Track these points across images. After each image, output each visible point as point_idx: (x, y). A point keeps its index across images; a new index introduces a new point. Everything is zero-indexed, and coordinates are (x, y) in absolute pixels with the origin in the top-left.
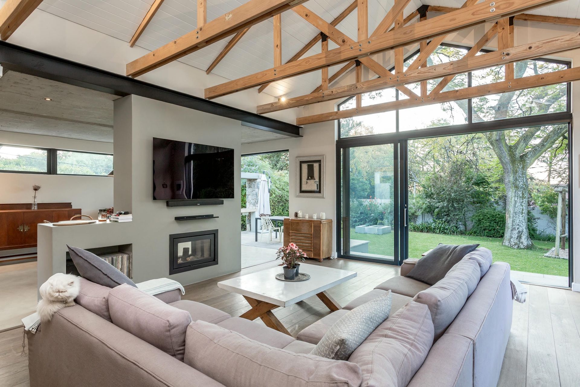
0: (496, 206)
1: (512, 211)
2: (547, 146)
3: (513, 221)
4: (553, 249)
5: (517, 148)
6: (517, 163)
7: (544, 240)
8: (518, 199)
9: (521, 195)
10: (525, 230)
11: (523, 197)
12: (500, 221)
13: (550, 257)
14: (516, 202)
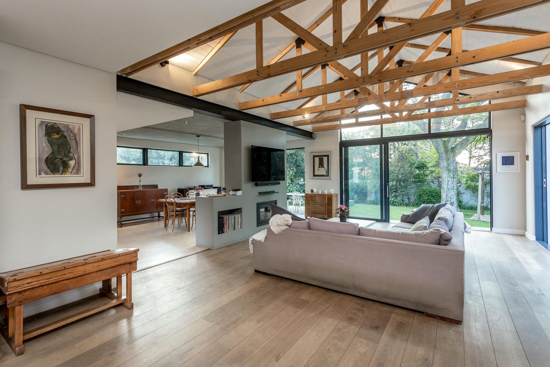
0: (431, 183)
1: (446, 188)
2: (471, 141)
3: (446, 195)
4: (476, 215)
5: (449, 142)
6: (449, 153)
7: (468, 209)
8: (450, 179)
9: (452, 176)
10: (455, 202)
11: (454, 178)
12: (435, 195)
13: (474, 220)
14: (448, 181)
